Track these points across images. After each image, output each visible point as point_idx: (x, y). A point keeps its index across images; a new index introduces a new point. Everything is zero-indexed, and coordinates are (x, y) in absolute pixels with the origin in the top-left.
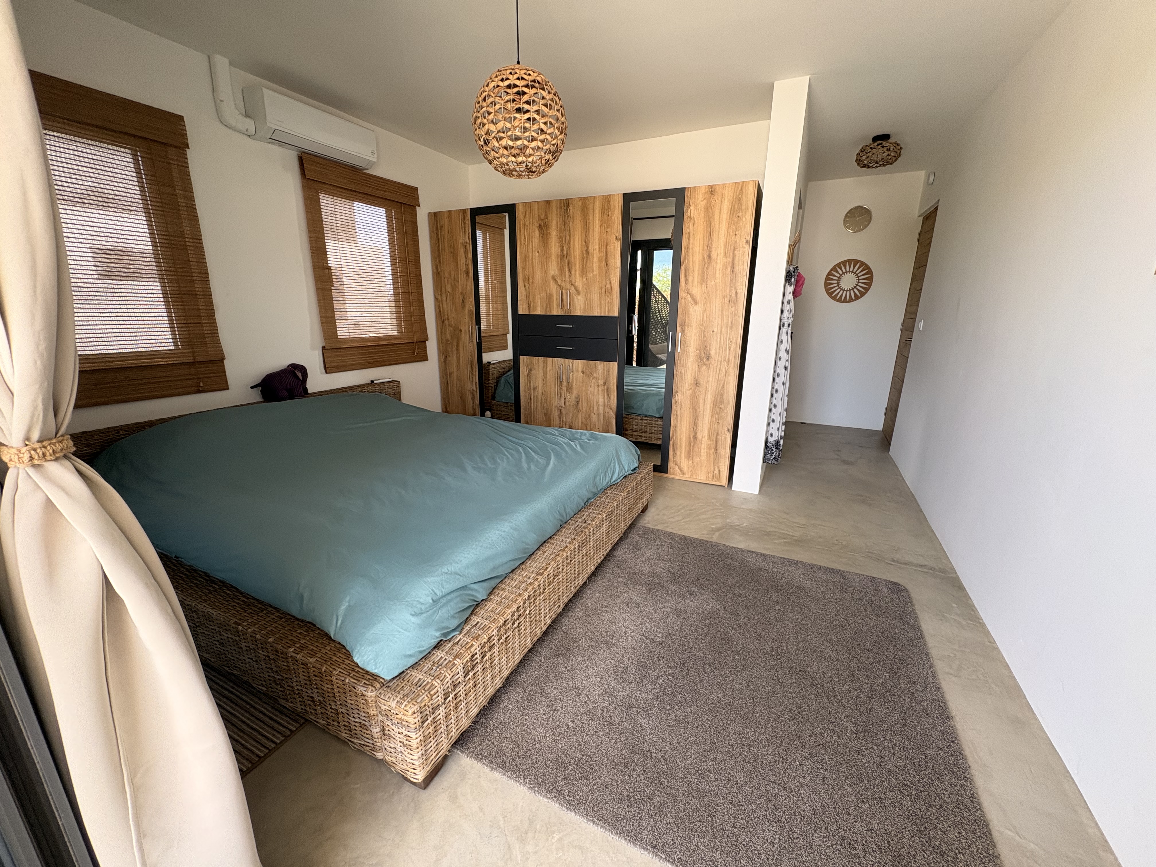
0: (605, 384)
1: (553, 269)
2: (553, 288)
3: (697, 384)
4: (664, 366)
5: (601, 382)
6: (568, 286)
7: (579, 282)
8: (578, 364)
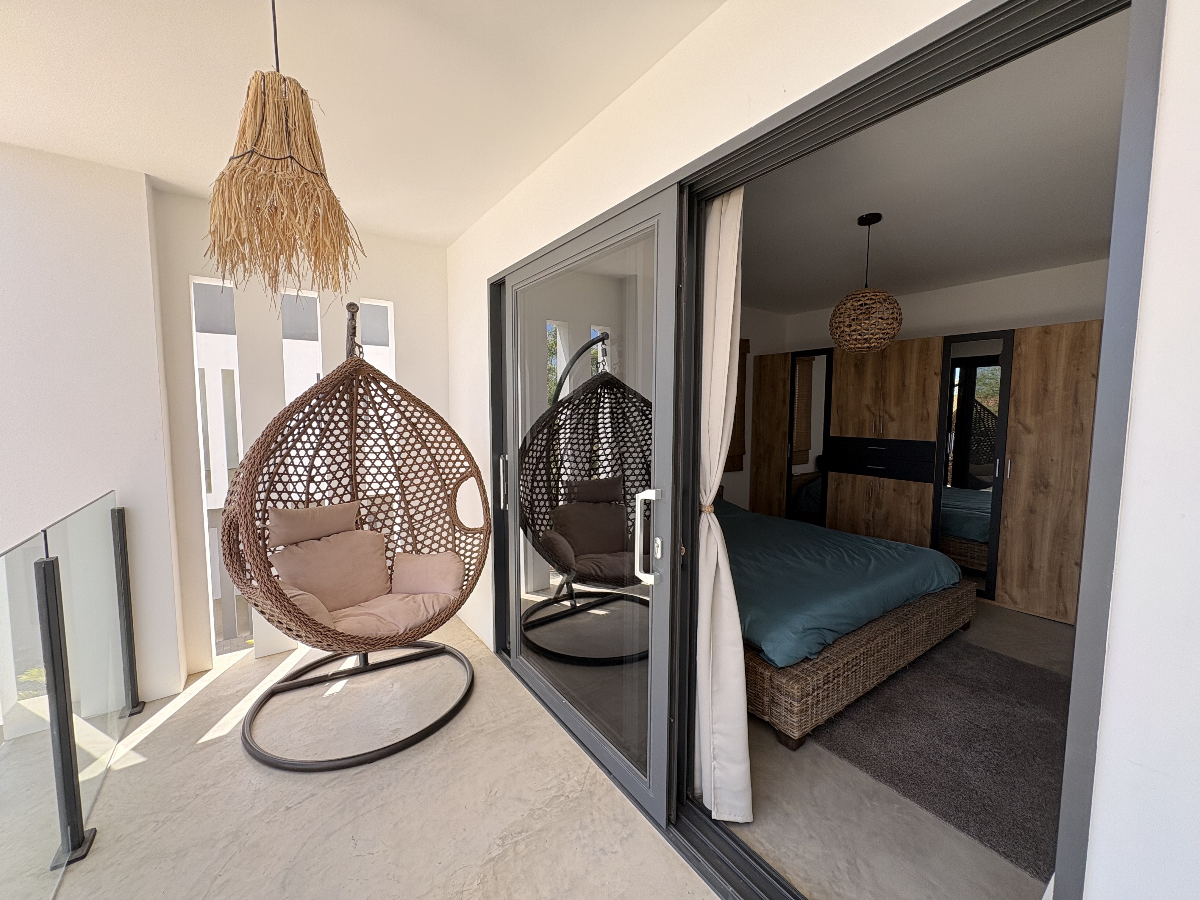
0: (918, 503)
1: (867, 399)
2: (867, 415)
3: (1032, 511)
4: (990, 490)
5: (914, 501)
6: (882, 414)
7: (894, 411)
8: (890, 483)
